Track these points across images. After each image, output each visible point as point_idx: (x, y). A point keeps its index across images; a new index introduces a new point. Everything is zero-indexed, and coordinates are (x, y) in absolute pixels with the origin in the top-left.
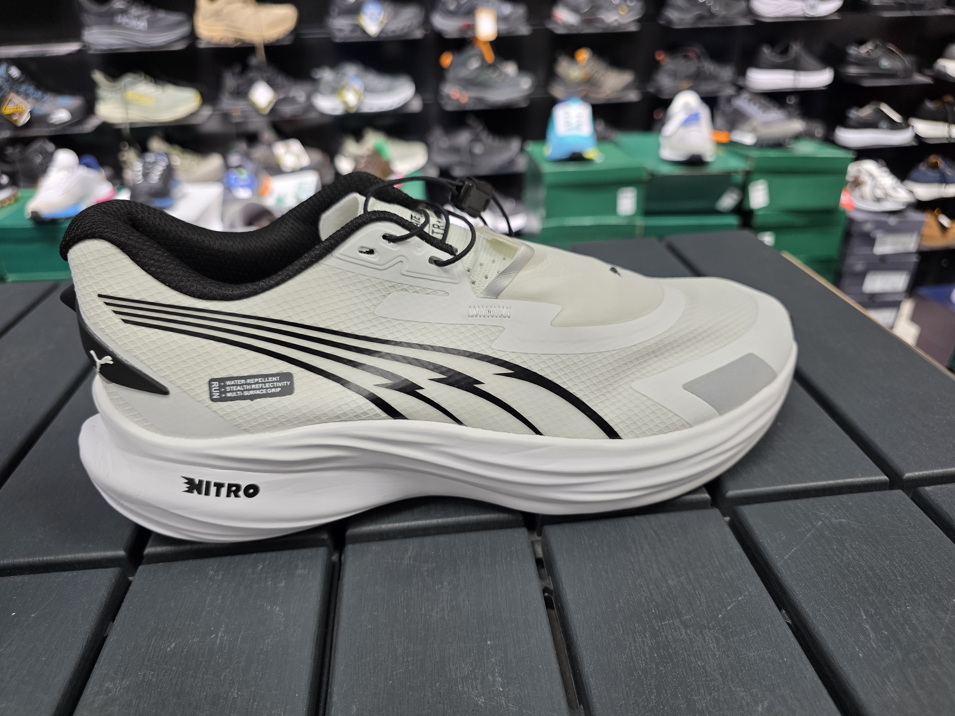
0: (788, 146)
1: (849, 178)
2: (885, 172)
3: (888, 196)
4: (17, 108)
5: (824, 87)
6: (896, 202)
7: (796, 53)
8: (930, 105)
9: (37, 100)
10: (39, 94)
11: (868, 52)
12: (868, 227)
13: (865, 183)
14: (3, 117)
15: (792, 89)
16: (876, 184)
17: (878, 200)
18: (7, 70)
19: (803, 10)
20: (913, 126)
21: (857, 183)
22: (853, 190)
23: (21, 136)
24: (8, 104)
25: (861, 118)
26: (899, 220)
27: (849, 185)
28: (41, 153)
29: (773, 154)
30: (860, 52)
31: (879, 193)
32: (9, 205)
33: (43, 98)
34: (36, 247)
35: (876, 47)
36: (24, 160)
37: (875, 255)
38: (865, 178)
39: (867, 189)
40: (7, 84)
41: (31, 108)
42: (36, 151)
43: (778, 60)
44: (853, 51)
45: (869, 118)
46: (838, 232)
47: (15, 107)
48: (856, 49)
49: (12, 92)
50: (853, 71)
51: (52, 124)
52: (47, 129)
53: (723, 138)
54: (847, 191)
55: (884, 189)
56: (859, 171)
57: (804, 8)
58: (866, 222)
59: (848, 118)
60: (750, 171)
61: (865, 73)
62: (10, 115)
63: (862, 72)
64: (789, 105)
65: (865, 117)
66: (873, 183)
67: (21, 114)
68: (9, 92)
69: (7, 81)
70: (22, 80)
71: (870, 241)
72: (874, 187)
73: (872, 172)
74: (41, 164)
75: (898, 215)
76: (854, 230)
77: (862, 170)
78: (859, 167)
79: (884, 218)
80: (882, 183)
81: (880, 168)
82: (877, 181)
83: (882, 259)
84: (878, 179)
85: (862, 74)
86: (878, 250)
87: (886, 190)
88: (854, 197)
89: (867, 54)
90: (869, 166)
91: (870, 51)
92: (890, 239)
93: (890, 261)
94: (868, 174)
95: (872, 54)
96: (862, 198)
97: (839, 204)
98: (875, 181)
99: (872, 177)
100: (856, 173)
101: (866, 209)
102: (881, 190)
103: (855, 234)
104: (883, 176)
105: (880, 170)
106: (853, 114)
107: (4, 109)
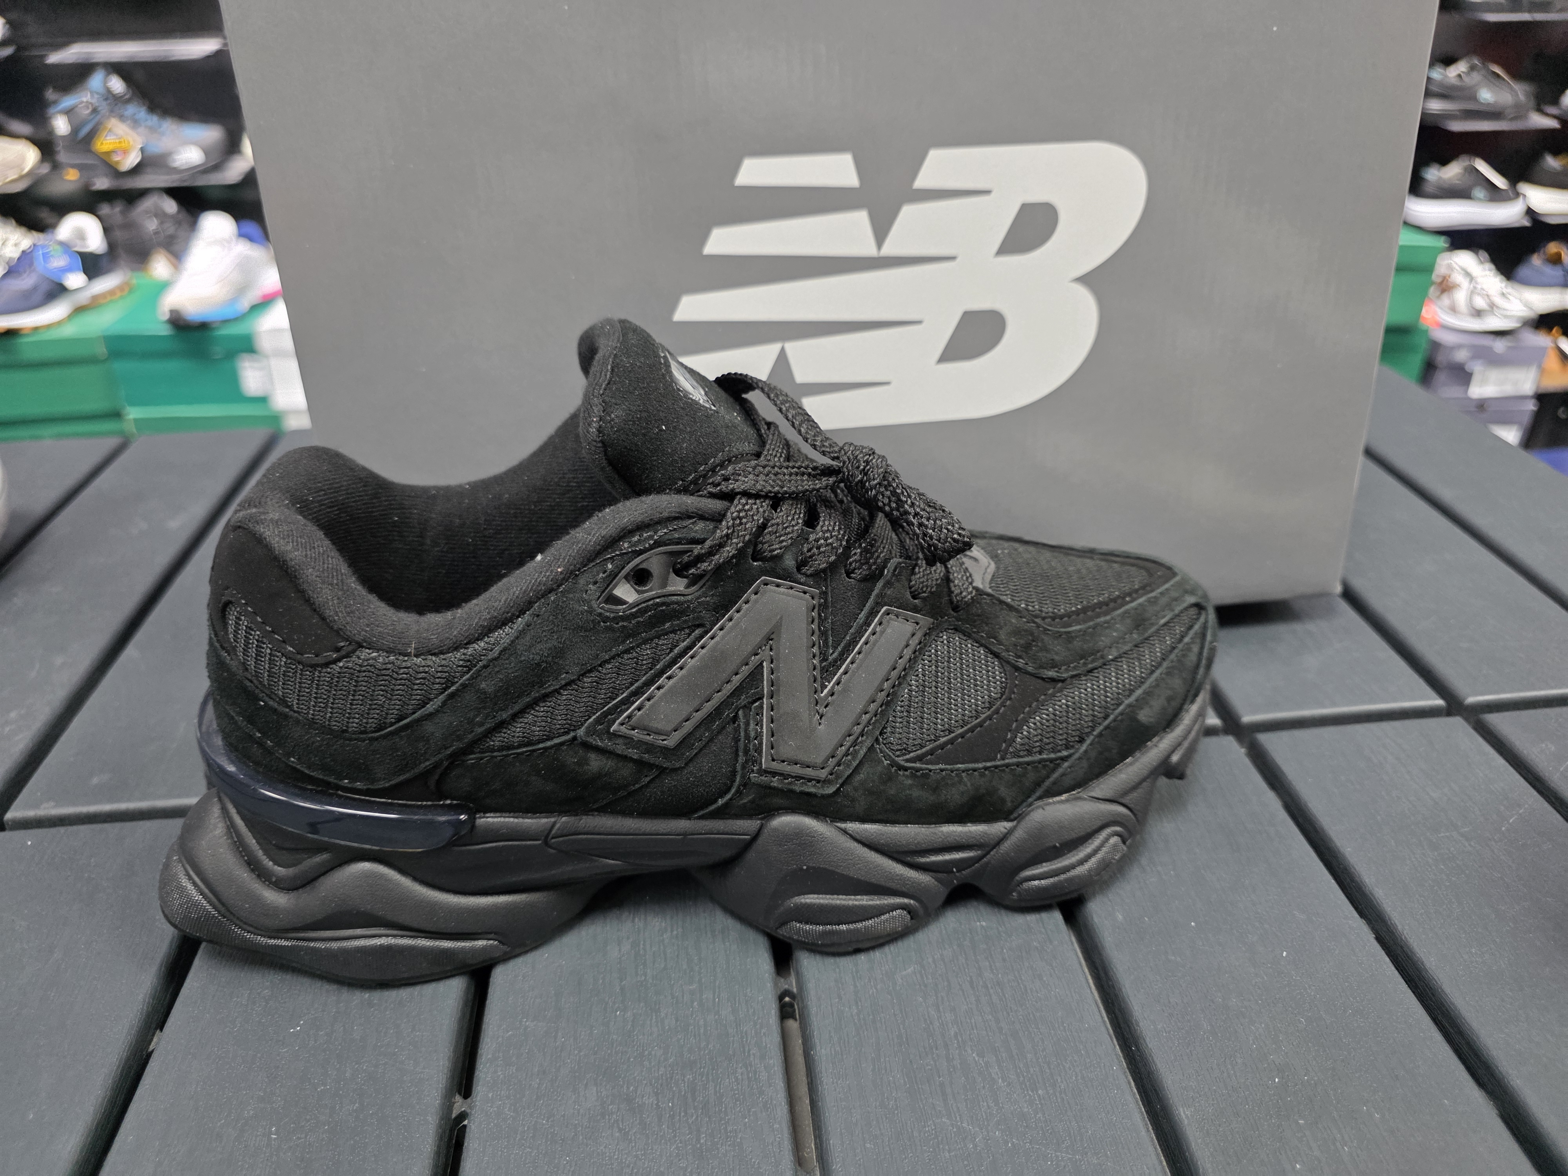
1: (1436, 277)
2: (1490, 270)
3: (1495, 308)
4: (120, 142)
6: (1506, 317)
8: (1552, 162)
9: (152, 129)
10: (154, 120)
11: (1459, 76)
12: (1461, 356)
13: (1459, 286)
14: (99, 157)
16: (1475, 288)
17: (1478, 313)
18: (105, 82)
20: (1525, 196)
21: (1446, 287)
22: (1439, 297)
23: (125, 188)
24: (106, 136)
25: (1444, 180)
26: (1509, 344)
27: (1435, 289)
28: (156, 216)
30: (1447, 78)
31: (1480, 303)
33: (160, 127)
34: (174, 366)
35: (1472, 68)
36: (129, 226)
37: (1469, 399)
38: (1458, 278)
39: (1460, 297)
40: (104, 103)
41: (143, 143)
42: (147, 212)
44: (1436, 75)
45: (1457, 182)
46: (1416, 361)
47: (117, 141)
48: (1442, 71)
49: (114, 117)
50: (1434, 106)
51: (175, 168)
52: (167, 177)
54: (1431, 300)
55: (1488, 296)
56: (1450, 267)
58: (1460, 347)
61: (1454, 111)
62: (108, 153)
65: (1451, 179)
66: (1472, 286)
67: (125, 152)
68: (108, 117)
69: (106, 99)
70: (127, 97)
71: (1463, 375)
72: (1473, 293)
73: (1469, 271)
74: (156, 233)
75: (1509, 337)
76: (1441, 359)
77: (1455, 265)
78: (1450, 261)
79: (1488, 341)
80: (1485, 287)
81: (1481, 263)
82: (1477, 283)
83: (1482, 405)
84: (1479, 280)
85: (1449, 110)
86: (1479, 390)
87: (1491, 298)
88: (1441, 308)
89: (1458, 79)
90: (1465, 260)
91: (1462, 74)
92: (1494, 374)
93: (1492, 409)
94: (1462, 271)
95: (1466, 79)
96: (1453, 310)
97: (1419, 319)
98: (1474, 283)
99: (1469, 279)
100: (1447, 271)
101: (1459, 327)
102: (1483, 298)
103: (1439, 365)
104: (1486, 275)
105: (1482, 267)
106: (1433, 174)
107: (99, 144)
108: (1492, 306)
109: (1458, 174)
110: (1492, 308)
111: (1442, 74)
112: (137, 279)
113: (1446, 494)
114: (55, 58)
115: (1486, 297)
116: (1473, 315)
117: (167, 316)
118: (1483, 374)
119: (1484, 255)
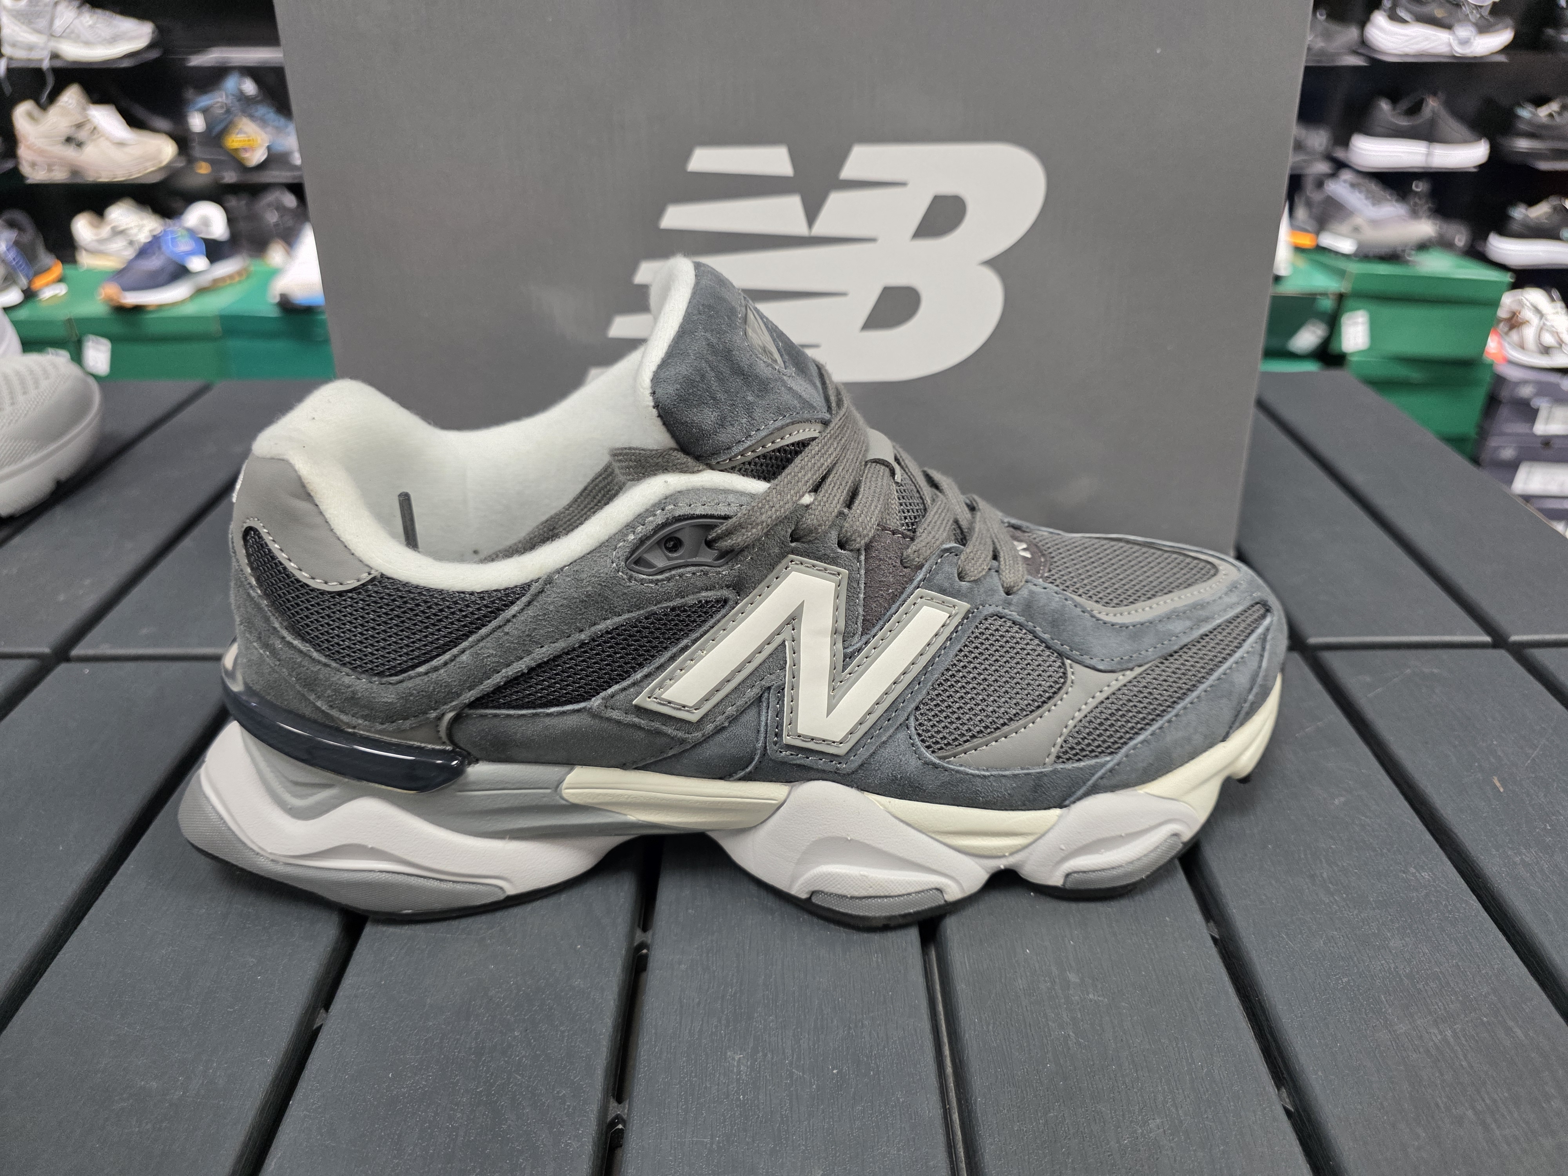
0: (1408, 258)
1: (1502, 313)
2: (1559, 306)
3: (1563, 345)
4: (249, 141)
5: (1475, 167)
7: (1433, 112)
9: (280, 130)
10: (283, 121)
11: (1551, 115)
12: (1526, 392)
13: (1528, 322)
14: (228, 153)
15: (1423, 168)
16: (1544, 324)
17: (1546, 350)
18: (239, 84)
19: (1450, 45)
21: (1514, 323)
22: (1507, 334)
23: (251, 182)
24: (237, 134)
25: (1532, 220)
27: (1502, 325)
28: (277, 209)
29: (1383, 269)
30: (1538, 116)
31: (1548, 339)
32: (240, 282)
33: (288, 127)
34: (280, 346)
36: (254, 217)
37: (1535, 436)
38: (1528, 314)
39: (1529, 333)
40: (239, 104)
41: (270, 142)
42: (269, 205)
43: (1404, 122)
44: (1525, 113)
45: (1546, 221)
46: (1479, 396)
47: (246, 139)
48: (1533, 110)
49: (245, 117)
50: (1523, 144)
52: (289, 174)
53: (1306, 241)
54: (1497, 333)
55: (1557, 333)
56: (1521, 304)
57: (1452, 41)
58: (1525, 382)
59: (1509, 218)
60: (1345, 293)
61: (1542, 150)
62: (237, 150)
63: (1538, 147)
64: (1416, 193)
65: (1537, 218)
66: (1542, 323)
67: (254, 150)
68: (240, 117)
69: (241, 100)
70: (259, 98)
71: (1529, 413)
72: (1541, 329)
73: (1540, 307)
74: (276, 225)
76: (1505, 394)
77: (1525, 302)
78: (1521, 297)
79: (1554, 378)
80: (1555, 324)
81: (1553, 300)
82: (1546, 320)
83: (1547, 442)
84: (1549, 317)
85: (1537, 149)
86: (1541, 428)
87: (1561, 336)
88: (1509, 343)
89: (1549, 119)
90: (1535, 296)
91: (1553, 113)
92: (1560, 412)
93: (1556, 446)
94: (1533, 308)
95: (1558, 119)
96: (1522, 347)
97: (1483, 353)
98: (1543, 320)
99: (1538, 316)
100: (1515, 307)
101: (1527, 363)
102: (1553, 336)
103: (1504, 401)
104: (1557, 313)
105: (1553, 304)
106: (1519, 213)
107: (230, 141)
108: (1561, 343)
109: (1546, 213)
110: (1561, 345)
111: (1531, 112)
112: (255, 266)
113: (1358, 478)
114: (197, 60)
115: (1556, 335)
116: (1542, 353)
117: (277, 299)
118: (1550, 412)
119: (1556, 294)
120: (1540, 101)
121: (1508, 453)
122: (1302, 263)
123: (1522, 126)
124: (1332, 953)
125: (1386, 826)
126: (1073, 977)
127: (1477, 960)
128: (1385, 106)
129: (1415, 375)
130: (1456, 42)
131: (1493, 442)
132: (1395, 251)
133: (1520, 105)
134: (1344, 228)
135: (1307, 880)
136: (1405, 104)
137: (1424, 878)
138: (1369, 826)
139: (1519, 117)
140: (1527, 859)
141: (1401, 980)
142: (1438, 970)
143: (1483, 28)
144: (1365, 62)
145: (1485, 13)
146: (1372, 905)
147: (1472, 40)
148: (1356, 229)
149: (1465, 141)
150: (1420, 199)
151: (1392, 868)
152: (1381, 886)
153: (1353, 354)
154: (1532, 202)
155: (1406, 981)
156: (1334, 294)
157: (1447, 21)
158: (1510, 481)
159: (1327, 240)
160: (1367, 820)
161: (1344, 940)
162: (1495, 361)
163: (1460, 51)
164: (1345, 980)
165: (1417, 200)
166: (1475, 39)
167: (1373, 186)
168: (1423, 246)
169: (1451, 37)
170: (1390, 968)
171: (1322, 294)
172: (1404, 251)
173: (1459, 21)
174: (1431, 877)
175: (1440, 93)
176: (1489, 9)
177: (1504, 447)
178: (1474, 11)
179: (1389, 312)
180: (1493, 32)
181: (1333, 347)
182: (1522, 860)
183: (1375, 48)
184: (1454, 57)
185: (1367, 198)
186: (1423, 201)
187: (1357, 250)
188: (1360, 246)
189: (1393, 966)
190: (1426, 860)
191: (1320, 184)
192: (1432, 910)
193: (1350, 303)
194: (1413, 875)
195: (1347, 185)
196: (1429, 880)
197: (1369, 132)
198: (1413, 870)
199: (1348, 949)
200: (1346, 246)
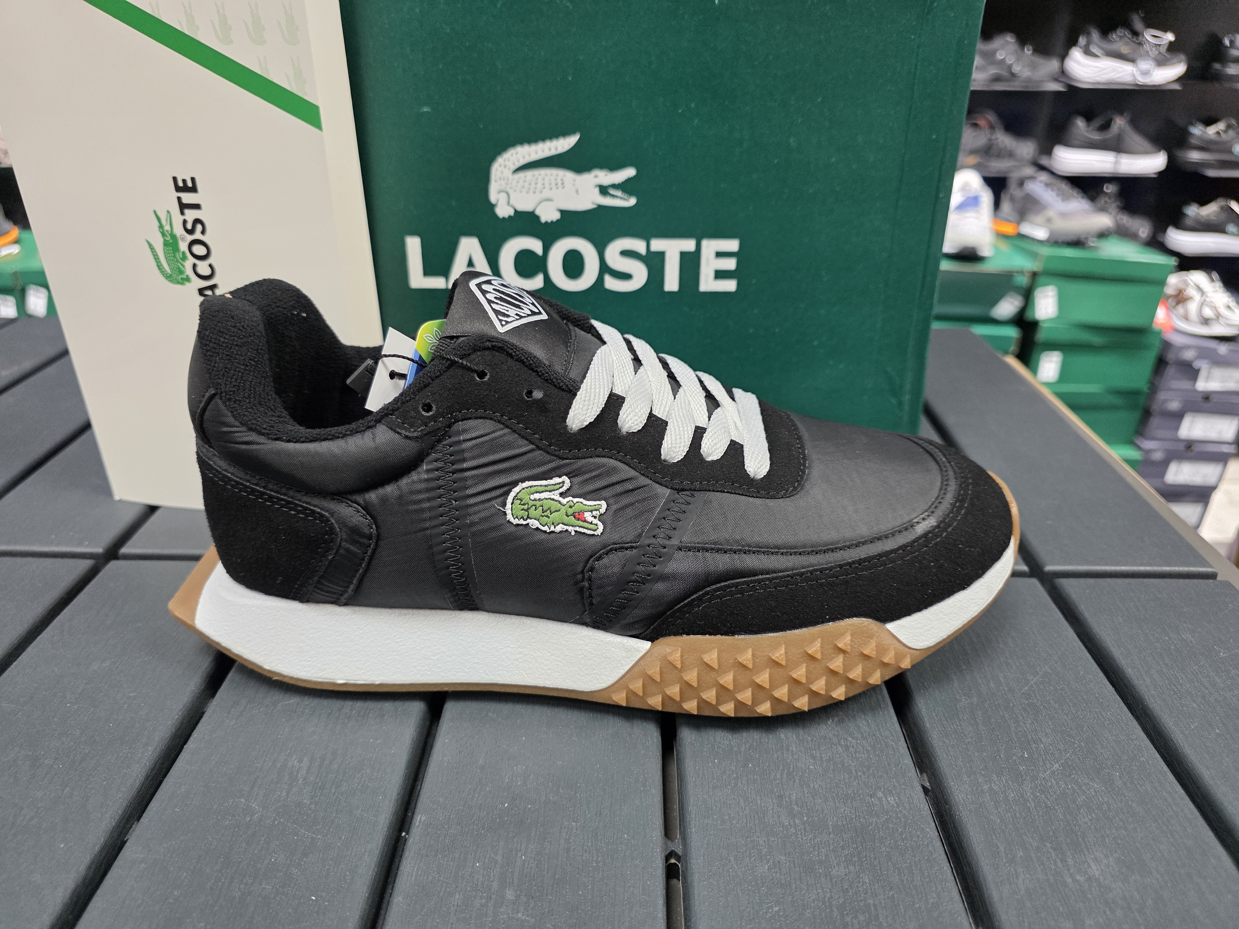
0: (1090, 244)
1: (1169, 290)
2: (1219, 288)
3: (1220, 317)
5: (1155, 174)
6: (1229, 325)
7: (1120, 128)
11: (1218, 133)
12: (1189, 355)
13: (1192, 298)
15: (1112, 173)
16: (1205, 300)
17: (1206, 322)
19: (1134, 75)
21: (1180, 298)
22: (1174, 307)
25: (1202, 216)
26: (1231, 348)
27: (1170, 300)
29: (1070, 253)
30: (1207, 133)
31: (1208, 312)
35: (1229, 127)
37: (1196, 391)
38: (1191, 292)
39: (1192, 307)
43: (1096, 136)
44: (1197, 130)
45: (1214, 218)
46: (1150, 357)
50: (1195, 156)
53: (1009, 229)
54: (1165, 307)
55: (1215, 307)
56: (1186, 284)
57: (1135, 73)
58: (1187, 347)
59: (1184, 215)
60: (1038, 272)
61: (1211, 161)
63: (1206, 158)
64: (1107, 193)
65: (1208, 215)
66: (1203, 299)
71: (1192, 373)
72: (1202, 304)
73: (1201, 286)
75: (1231, 344)
76: (1171, 356)
77: (1190, 282)
78: (1186, 278)
79: (1213, 344)
80: (1213, 300)
81: (1212, 280)
82: (1207, 296)
83: (1207, 397)
84: (1209, 295)
85: (1207, 160)
86: (1202, 385)
87: (1219, 310)
88: (1176, 315)
89: (1216, 136)
90: (1198, 277)
91: (1220, 131)
92: (1218, 372)
93: (1215, 401)
94: (1196, 287)
95: (1224, 136)
96: (1186, 318)
97: (1152, 323)
98: (1204, 297)
99: (1200, 292)
100: (1181, 286)
101: (1189, 332)
102: (1212, 309)
103: (1170, 362)
104: (1216, 291)
105: (1213, 284)
106: (1193, 211)
108: (1218, 316)
109: (1215, 212)
110: (1218, 318)
111: (1202, 130)
115: (1214, 309)
116: (1202, 323)
118: (1209, 373)
119: (1215, 275)
120: (1209, 122)
121: (1174, 405)
122: (1005, 247)
123: (1193, 141)
124: (772, 879)
125: (869, 748)
126: (510, 895)
127: (914, 892)
128: (1080, 123)
129: (1096, 339)
130: (1139, 73)
131: (1162, 396)
132: (1080, 238)
133: (1192, 124)
134: (1039, 219)
135: (775, 801)
136: (1098, 122)
137: (889, 803)
138: (853, 747)
139: (1191, 134)
140: (995, 788)
141: (832, 911)
142: (871, 901)
143: (1161, 62)
144: (1064, 88)
145: (1163, 50)
146: (829, 830)
147: (1151, 72)
148: (1049, 220)
149: (1146, 153)
150: (1110, 198)
151: (860, 792)
152: (845, 810)
153: (1044, 321)
154: (1203, 203)
155: (836, 913)
156: (1029, 272)
157: (1131, 56)
158: (1177, 428)
159: (1027, 229)
160: (854, 741)
161: (790, 865)
162: (1163, 330)
163: (1142, 80)
164: (776, 909)
165: (1107, 199)
166: (1153, 71)
167: (1065, 186)
168: (1102, 235)
169: (1135, 69)
170: (825, 897)
171: (1017, 272)
172: (1087, 238)
173: (1141, 56)
174: (897, 803)
175: (1125, 114)
176: (1166, 47)
177: (1172, 400)
178: (1154, 49)
179: (1075, 288)
180: (1169, 65)
181: (1028, 316)
182: (991, 789)
183: (1072, 77)
184: (1137, 85)
185: (1058, 195)
186: (1113, 200)
187: (1049, 237)
188: (1052, 233)
189: (828, 895)
190: (896, 784)
191: (1021, 183)
192: (886, 838)
193: (1041, 279)
194: (880, 799)
195: (1042, 185)
196: (893, 806)
197: (1068, 144)
198: (880, 794)
199: (790, 875)
200: (1041, 234)
